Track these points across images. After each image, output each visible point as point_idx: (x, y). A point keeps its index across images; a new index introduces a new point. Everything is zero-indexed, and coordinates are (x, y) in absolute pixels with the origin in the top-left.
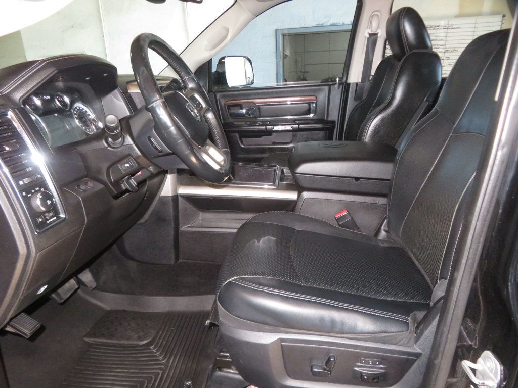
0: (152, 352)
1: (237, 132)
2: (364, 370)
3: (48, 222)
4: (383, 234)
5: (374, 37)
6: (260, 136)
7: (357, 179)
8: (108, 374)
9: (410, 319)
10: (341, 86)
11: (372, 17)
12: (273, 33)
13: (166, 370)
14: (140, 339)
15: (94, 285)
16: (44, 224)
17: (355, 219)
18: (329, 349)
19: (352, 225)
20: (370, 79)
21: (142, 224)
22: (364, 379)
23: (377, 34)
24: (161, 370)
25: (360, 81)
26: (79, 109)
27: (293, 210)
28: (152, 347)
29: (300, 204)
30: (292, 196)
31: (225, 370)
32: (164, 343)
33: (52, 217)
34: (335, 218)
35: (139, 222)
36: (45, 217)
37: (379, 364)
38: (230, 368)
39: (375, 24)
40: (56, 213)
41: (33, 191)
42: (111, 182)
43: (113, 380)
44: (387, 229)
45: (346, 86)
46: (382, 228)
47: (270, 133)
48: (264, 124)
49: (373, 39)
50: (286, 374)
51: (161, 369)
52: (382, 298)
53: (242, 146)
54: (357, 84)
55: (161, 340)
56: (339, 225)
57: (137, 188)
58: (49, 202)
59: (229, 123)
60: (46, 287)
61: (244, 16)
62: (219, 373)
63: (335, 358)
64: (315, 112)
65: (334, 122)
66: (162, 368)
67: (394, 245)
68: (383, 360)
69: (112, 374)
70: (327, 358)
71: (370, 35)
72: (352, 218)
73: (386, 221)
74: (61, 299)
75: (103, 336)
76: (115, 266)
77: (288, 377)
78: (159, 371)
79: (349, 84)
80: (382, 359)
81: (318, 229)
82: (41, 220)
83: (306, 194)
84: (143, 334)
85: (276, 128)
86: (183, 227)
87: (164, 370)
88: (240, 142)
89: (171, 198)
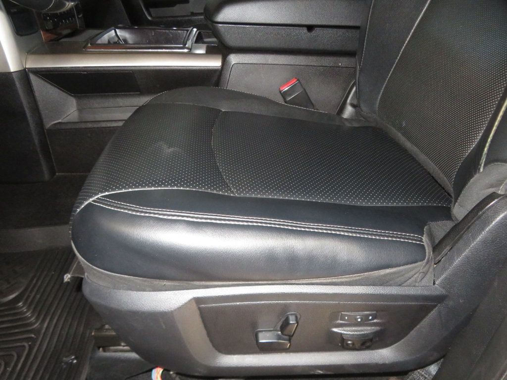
0: (19, 313)
2: (348, 331)
4: (349, 111)
7: (310, 27)
9: (425, 239)
13: (37, 338)
14: (3, 293)
17: (308, 91)
18: (285, 305)
19: (305, 100)
22: (348, 344)
24: (28, 342)
27: (217, 84)
28: (20, 304)
29: (226, 74)
30: (215, 63)
31: (112, 348)
32: (38, 296)
34: (280, 92)
37: (373, 319)
44: (355, 102)
46: (348, 101)
50: (214, 349)
51: (28, 339)
52: (369, 204)
53: (149, 18)
55: (34, 293)
56: (286, 102)
62: (102, 354)
63: (296, 317)
66: (32, 337)
67: (367, 124)
68: (379, 311)
70: (283, 319)
72: (305, 90)
73: (354, 89)
77: (217, 353)
78: (26, 344)
80: (377, 311)
81: (256, 109)
83: (234, 59)
84: (8, 286)
86: (49, 124)
87: (34, 341)
88: (146, 13)
89: (14, 76)
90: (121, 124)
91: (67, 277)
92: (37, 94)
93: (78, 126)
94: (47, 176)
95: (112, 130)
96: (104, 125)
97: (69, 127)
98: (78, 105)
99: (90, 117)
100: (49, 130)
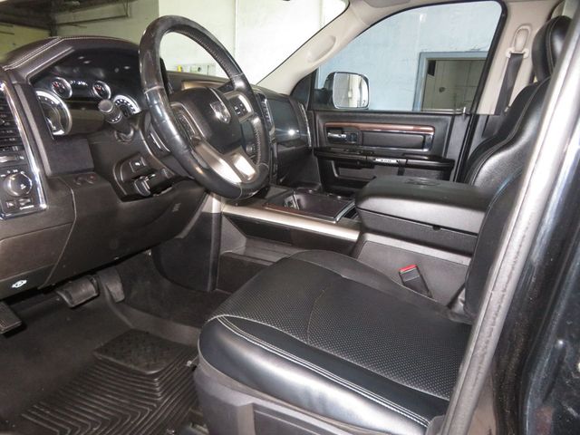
0: (153, 386)
1: (333, 159)
3: (21, 209)
4: (459, 306)
5: (517, 58)
6: (359, 168)
7: (436, 227)
8: (98, 397)
9: (430, 424)
10: (468, 118)
11: (518, 31)
12: (416, 57)
13: (156, 409)
14: (148, 367)
15: (121, 297)
16: (15, 209)
19: (421, 286)
20: (506, 110)
21: (179, 239)
23: (522, 54)
24: (151, 409)
25: (493, 113)
26: (123, 102)
28: (156, 379)
29: (359, 248)
30: (352, 236)
31: (198, 426)
32: (169, 379)
33: (28, 204)
35: (177, 237)
36: (18, 202)
38: (201, 425)
39: (520, 41)
40: (36, 202)
41: (9, 172)
42: (120, 182)
43: (99, 406)
44: (466, 300)
45: (474, 118)
46: (460, 297)
47: (372, 165)
48: (367, 153)
49: (516, 60)
51: (151, 407)
53: (336, 175)
54: (488, 116)
55: (167, 375)
56: (403, 283)
57: (149, 192)
58: (23, 187)
59: (325, 148)
60: (25, 282)
61: (355, 24)
62: (190, 428)
64: (430, 146)
65: (453, 161)
66: (154, 406)
69: (102, 398)
71: (513, 55)
72: (421, 276)
73: (464, 291)
74: (72, 303)
75: (114, 355)
76: (148, 282)
78: (149, 409)
79: (478, 116)
81: (373, 283)
82: (11, 204)
84: (154, 363)
85: (379, 160)
86: (224, 251)
87: (154, 409)
88: (334, 171)
89: (213, 216)
90: (269, 264)
91: (189, 363)
92: (223, 230)
93: (240, 258)
94: (209, 288)
95: (262, 267)
96: (259, 262)
97: (236, 257)
98: (247, 243)
99: (252, 253)
100: (222, 256)
